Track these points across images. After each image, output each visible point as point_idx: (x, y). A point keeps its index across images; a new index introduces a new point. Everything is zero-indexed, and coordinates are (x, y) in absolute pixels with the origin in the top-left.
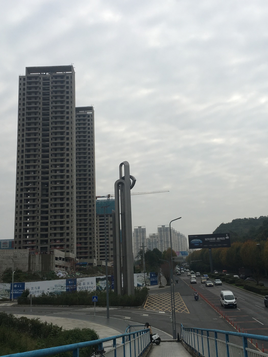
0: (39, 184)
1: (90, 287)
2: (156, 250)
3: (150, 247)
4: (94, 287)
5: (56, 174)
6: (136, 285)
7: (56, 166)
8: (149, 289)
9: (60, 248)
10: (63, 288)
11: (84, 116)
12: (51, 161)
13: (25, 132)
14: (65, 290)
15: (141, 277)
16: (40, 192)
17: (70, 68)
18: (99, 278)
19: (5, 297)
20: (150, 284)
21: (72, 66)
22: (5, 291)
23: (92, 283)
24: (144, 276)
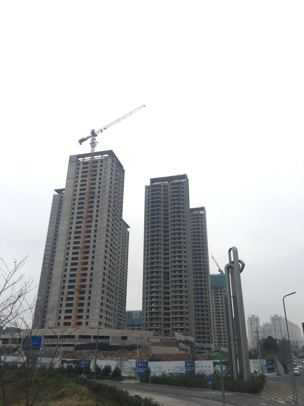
0: (161, 273)
1: (208, 370)
2: (270, 338)
3: (264, 335)
4: (212, 370)
5: (175, 264)
6: (252, 371)
7: (175, 257)
8: (266, 376)
9: (181, 332)
10: (182, 369)
11: (198, 215)
12: (171, 253)
13: (150, 230)
14: (184, 372)
15: (257, 363)
16: (162, 280)
17: (184, 177)
18: (216, 362)
19: (131, 375)
20: (267, 372)
21: (186, 175)
22: (131, 369)
23: (209, 367)
24: (260, 362)
